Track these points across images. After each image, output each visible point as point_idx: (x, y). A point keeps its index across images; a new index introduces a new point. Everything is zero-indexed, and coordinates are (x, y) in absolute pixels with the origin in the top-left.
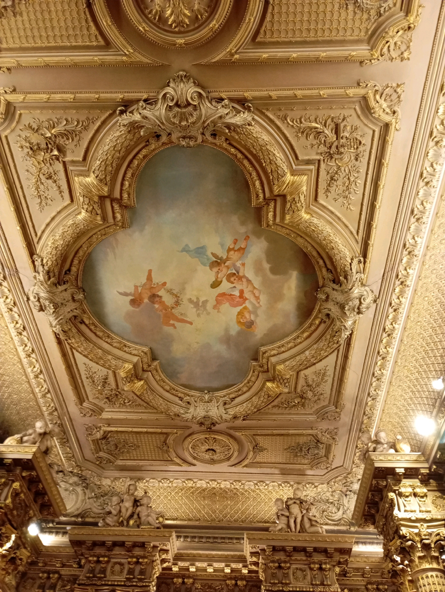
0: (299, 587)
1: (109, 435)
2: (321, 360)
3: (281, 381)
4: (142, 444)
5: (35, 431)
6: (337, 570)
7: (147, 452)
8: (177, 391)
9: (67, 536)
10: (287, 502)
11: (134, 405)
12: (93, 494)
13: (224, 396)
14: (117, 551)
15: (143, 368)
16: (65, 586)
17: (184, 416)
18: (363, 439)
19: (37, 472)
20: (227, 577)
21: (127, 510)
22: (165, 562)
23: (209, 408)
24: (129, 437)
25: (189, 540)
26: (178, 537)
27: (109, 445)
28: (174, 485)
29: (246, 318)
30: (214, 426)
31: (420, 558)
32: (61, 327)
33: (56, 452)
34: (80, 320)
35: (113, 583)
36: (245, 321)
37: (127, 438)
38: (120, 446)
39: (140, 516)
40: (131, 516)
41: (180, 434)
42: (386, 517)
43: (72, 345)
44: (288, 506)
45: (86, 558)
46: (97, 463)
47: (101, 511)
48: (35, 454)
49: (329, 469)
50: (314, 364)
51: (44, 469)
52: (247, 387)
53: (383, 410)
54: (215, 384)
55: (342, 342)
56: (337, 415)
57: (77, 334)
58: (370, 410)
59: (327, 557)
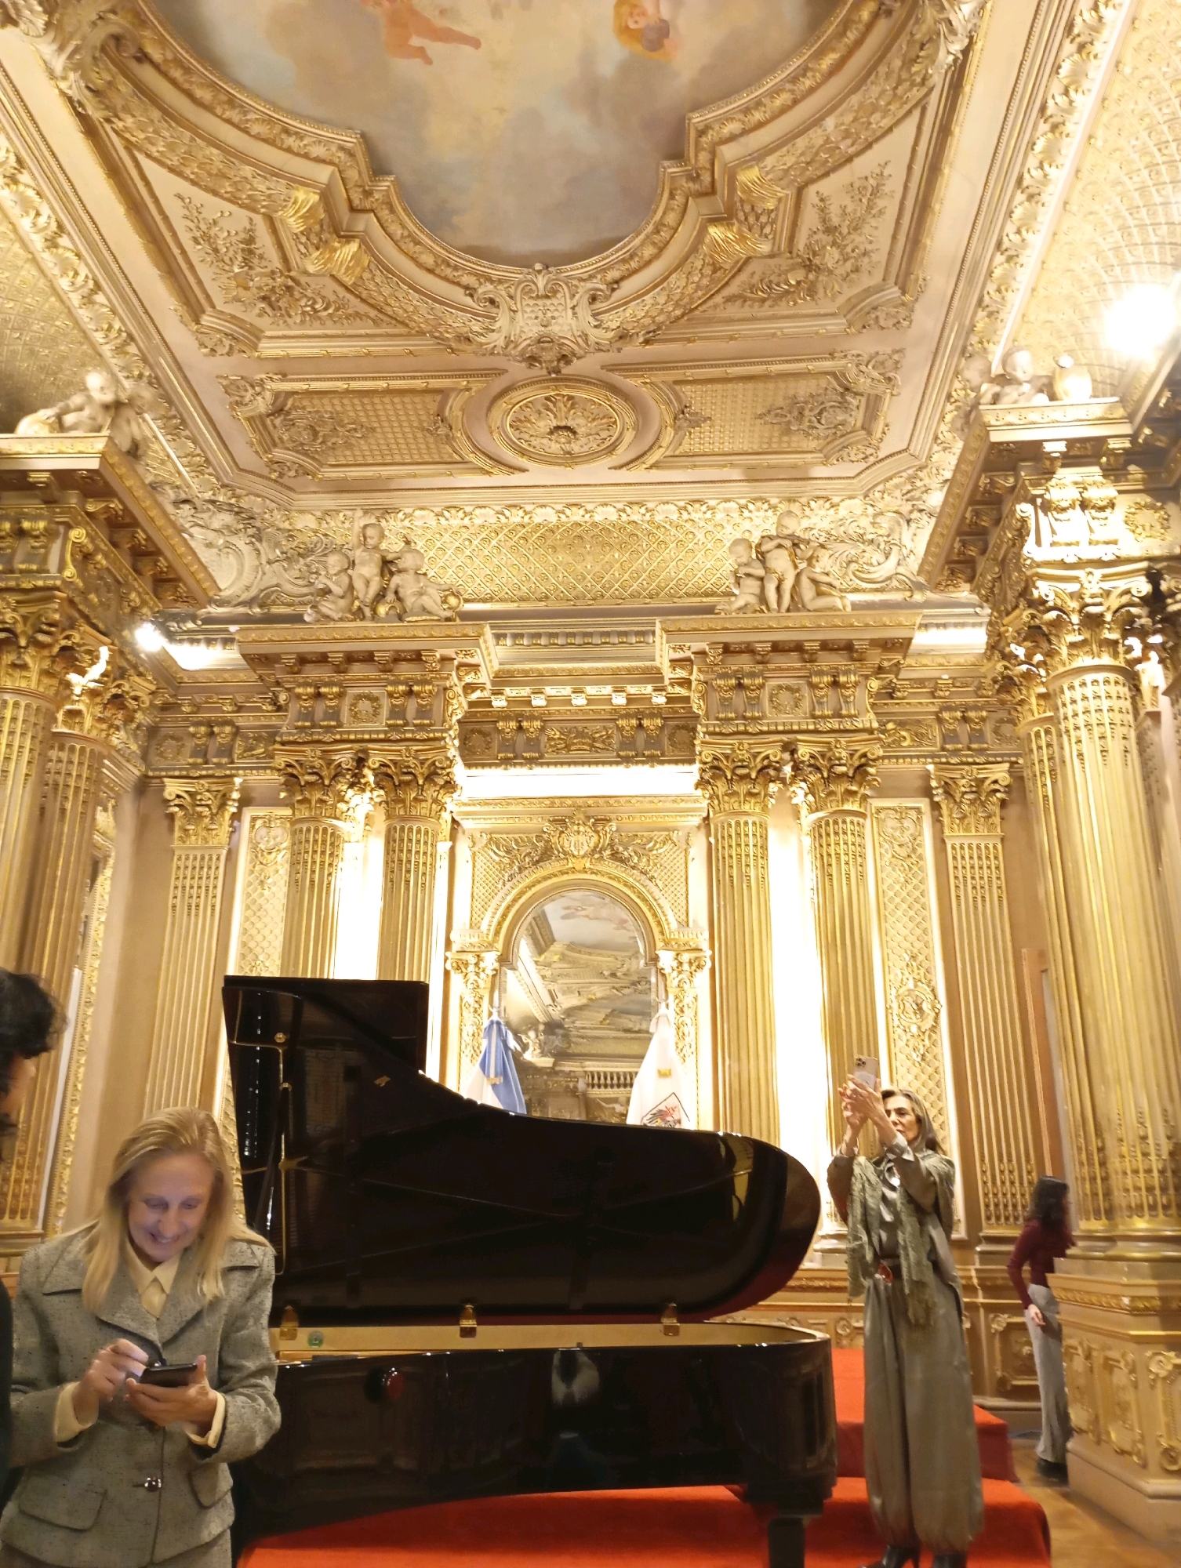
0: (784, 724)
1: (290, 403)
2: (869, 146)
3: (751, 220)
4: (379, 422)
5: (89, 398)
6: (875, 684)
7: (397, 444)
8: (456, 268)
9: (235, 647)
10: (759, 545)
11: (341, 314)
12: (278, 552)
13: (591, 277)
14: (357, 670)
15: (350, 201)
16: (252, 749)
17: (482, 340)
18: (968, 374)
19: (121, 502)
20: (617, 714)
21: (368, 583)
22: (473, 691)
23: (549, 314)
24: (343, 405)
25: (525, 642)
26: (498, 637)
27: (293, 430)
28: (478, 521)
29: (644, 14)
30: (568, 362)
31: (1072, 645)
32: (82, 76)
33: (162, 454)
34: (133, 50)
35: (359, 736)
36: (642, 23)
37: (339, 408)
38: (323, 431)
39: (401, 595)
40: (380, 596)
41: (478, 391)
42: (1003, 563)
43: (127, 135)
44: (763, 554)
45: (288, 690)
46: (274, 476)
47: (305, 590)
48: (103, 457)
49: (872, 460)
50: (850, 160)
51: (139, 493)
52: (654, 244)
53: (1033, 290)
54: (563, 242)
55: (938, 78)
56: (903, 312)
57: (136, 100)
58: (999, 291)
59: (853, 659)
